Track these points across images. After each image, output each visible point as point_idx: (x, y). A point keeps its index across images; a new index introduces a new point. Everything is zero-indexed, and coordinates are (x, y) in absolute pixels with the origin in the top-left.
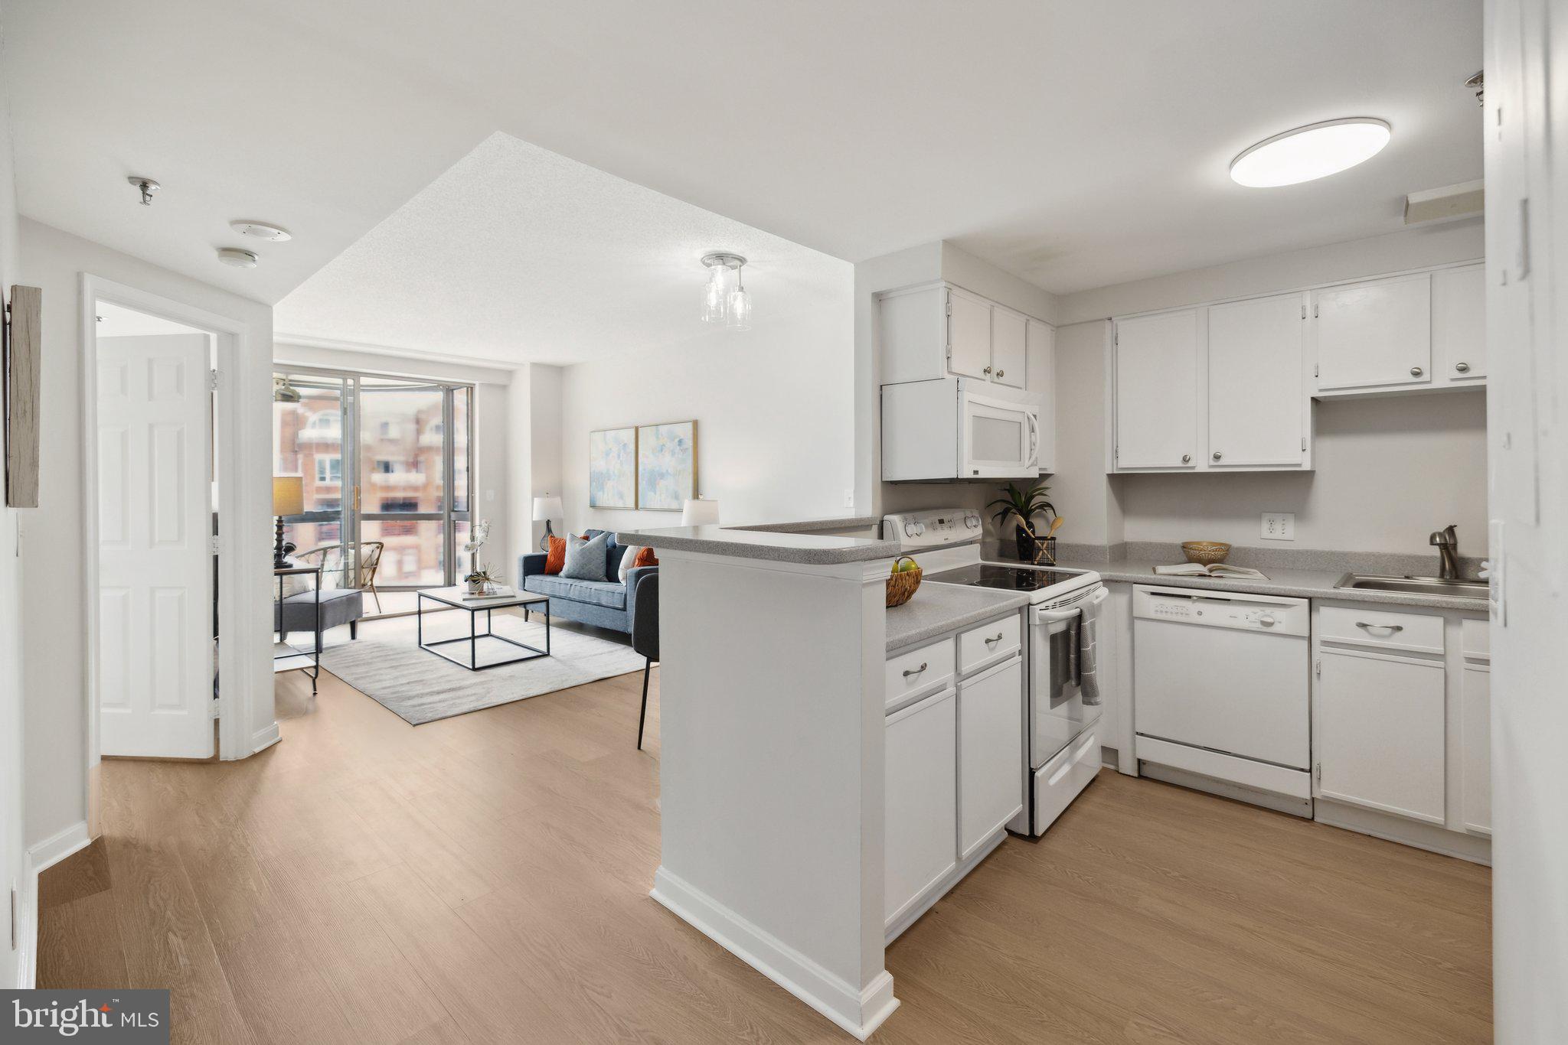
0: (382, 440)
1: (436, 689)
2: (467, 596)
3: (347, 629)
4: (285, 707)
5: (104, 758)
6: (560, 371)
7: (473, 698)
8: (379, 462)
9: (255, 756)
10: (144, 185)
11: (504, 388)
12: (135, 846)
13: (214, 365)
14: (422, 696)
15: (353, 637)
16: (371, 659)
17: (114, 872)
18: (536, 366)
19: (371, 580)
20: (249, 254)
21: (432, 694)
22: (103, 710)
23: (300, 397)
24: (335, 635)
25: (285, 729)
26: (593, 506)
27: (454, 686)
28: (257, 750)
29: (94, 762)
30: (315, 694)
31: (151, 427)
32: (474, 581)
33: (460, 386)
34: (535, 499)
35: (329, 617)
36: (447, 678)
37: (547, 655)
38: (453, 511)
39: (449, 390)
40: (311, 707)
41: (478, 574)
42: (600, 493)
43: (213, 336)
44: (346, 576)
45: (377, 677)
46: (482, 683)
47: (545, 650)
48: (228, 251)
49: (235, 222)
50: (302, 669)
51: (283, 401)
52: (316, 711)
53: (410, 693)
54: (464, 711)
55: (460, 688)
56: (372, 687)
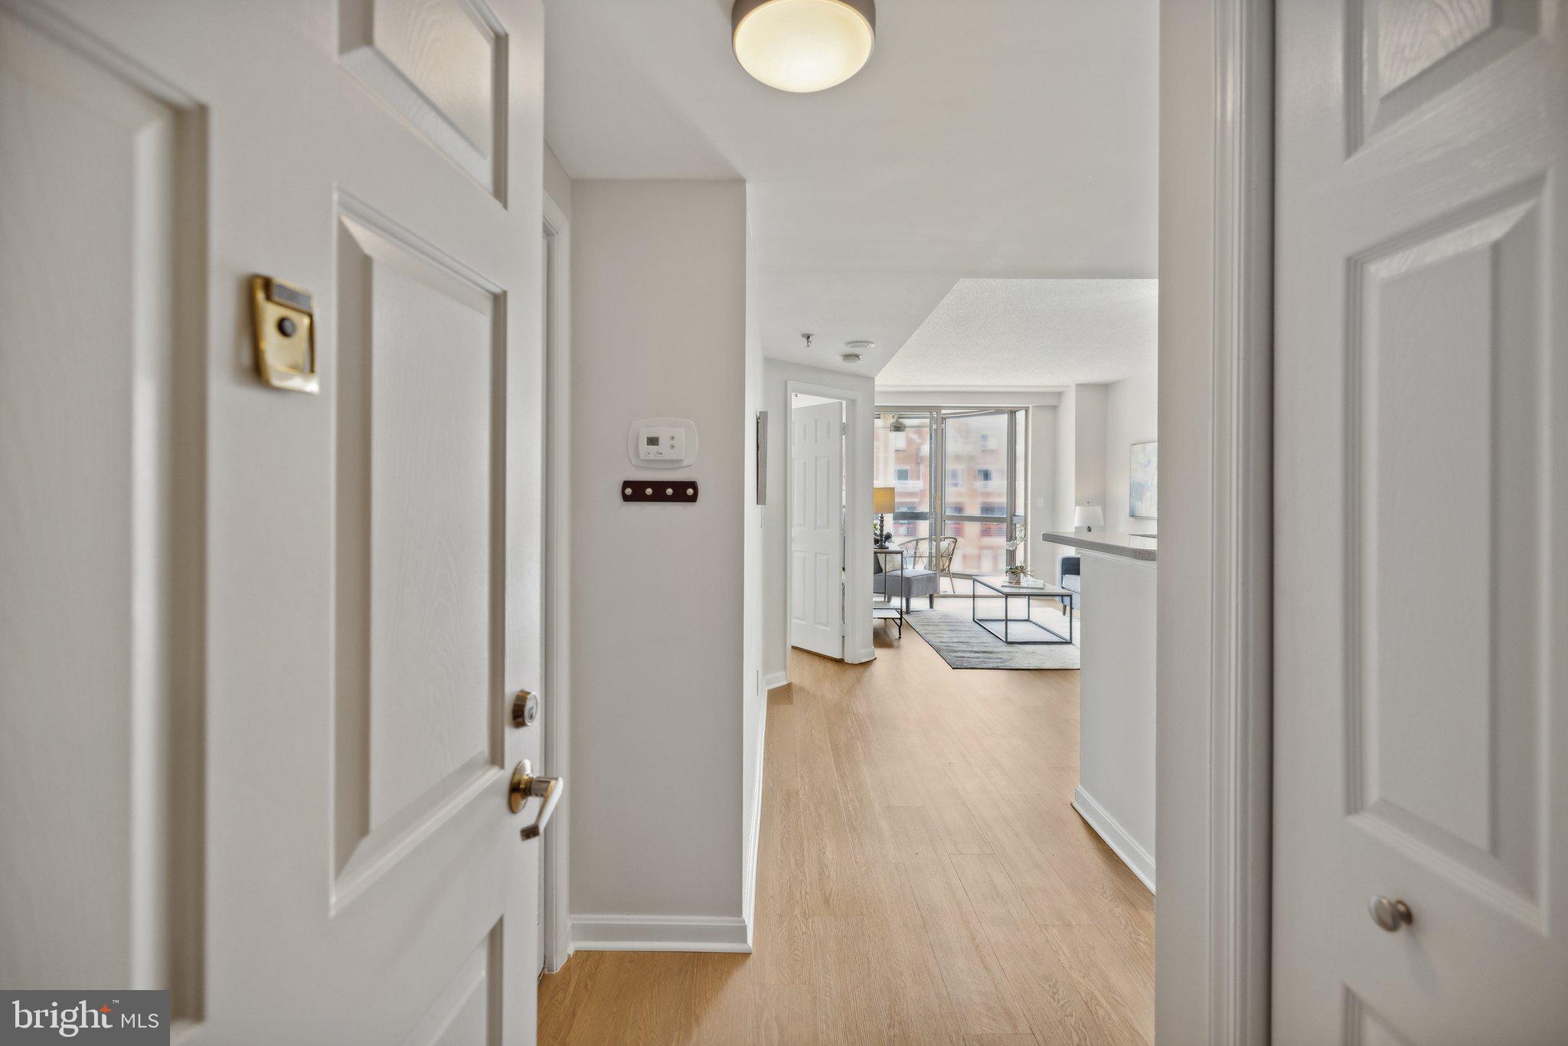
0: (983, 451)
1: (975, 649)
2: (1007, 584)
3: (927, 601)
4: (881, 638)
5: (794, 648)
6: (1105, 388)
7: (999, 660)
8: (980, 471)
9: (862, 664)
10: (808, 337)
11: (1055, 408)
12: (804, 690)
13: (844, 421)
14: (965, 651)
15: (931, 607)
16: (940, 622)
17: (795, 698)
18: (1081, 387)
19: (949, 566)
20: (857, 356)
21: (972, 652)
22: (792, 621)
23: (905, 427)
24: (919, 603)
25: (880, 653)
26: (1132, 515)
27: (988, 650)
28: (863, 661)
29: (789, 647)
30: (900, 638)
31: (816, 458)
32: (1013, 573)
33: (1020, 409)
34: (1077, 507)
35: (915, 589)
36: (986, 645)
37: (1070, 643)
38: (1014, 515)
39: (1012, 413)
40: (896, 644)
41: (1017, 568)
42: (1139, 503)
43: (844, 403)
44: (930, 562)
45: (939, 635)
46: (1009, 652)
47: (1068, 637)
48: (848, 357)
49: (848, 343)
50: (893, 619)
51: (895, 431)
52: (898, 647)
53: (957, 649)
54: (990, 667)
55: (991, 653)
56: (935, 641)
